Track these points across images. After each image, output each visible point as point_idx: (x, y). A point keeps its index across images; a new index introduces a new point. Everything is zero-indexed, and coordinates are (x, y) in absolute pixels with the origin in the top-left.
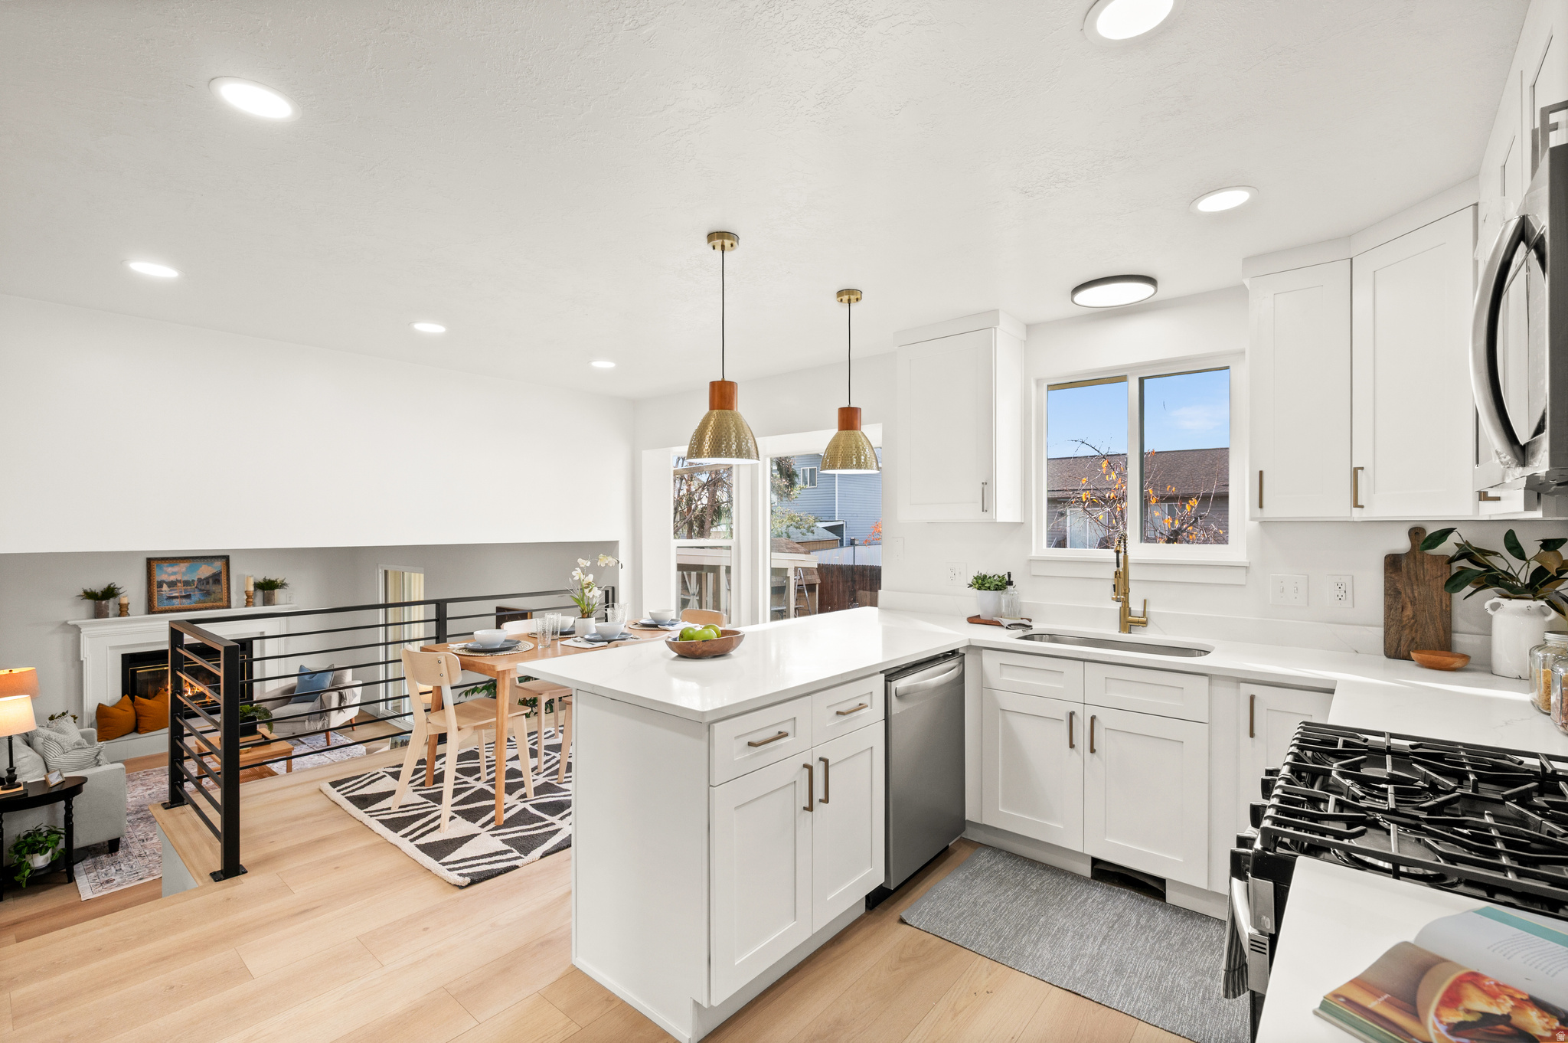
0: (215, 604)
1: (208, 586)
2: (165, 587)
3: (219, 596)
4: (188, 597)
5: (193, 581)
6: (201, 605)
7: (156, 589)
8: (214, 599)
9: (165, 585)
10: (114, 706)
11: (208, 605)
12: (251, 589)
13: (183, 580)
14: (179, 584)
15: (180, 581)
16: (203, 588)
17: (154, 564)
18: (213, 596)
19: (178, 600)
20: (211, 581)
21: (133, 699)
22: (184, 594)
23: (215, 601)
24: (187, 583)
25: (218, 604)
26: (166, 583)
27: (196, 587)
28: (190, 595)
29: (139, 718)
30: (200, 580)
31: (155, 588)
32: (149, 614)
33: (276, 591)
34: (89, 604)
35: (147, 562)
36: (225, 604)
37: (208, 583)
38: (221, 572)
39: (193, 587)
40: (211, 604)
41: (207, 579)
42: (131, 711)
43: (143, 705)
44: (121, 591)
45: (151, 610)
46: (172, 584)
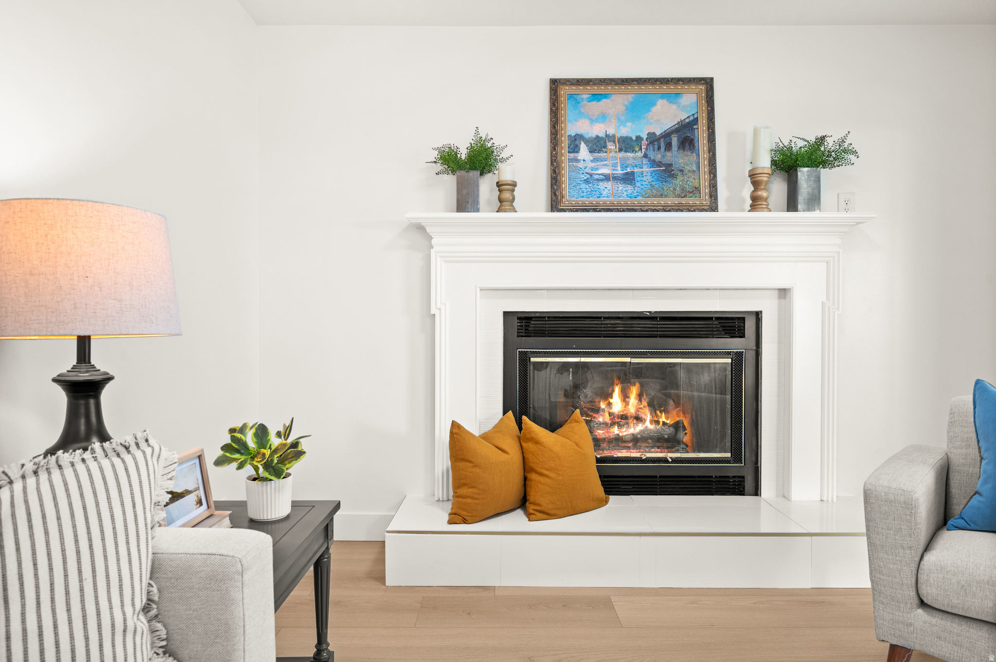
0: (683, 201)
1: (669, 154)
2: (584, 152)
3: (692, 182)
4: (628, 178)
5: (639, 138)
6: (655, 201)
7: (565, 156)
8: (683, 189)
9: (583, 147)
10: (485, 437)
11: (670, 201)
12: (765, 162)
13: (618, 135)
14: (611, 146)
15: (611, 138)
16: (658, 157)
17: (564, 91)
18: (678, 181)
19: (609, 185)
20: (675, 141)
21: (519, 423)
22: (619, 171)
23: (684, 194)
24: (627, 144)
25: (690, 201)
26: (587, 142)
27: (645, 156)
28: (633, 173)
29: (533, 476)
30: (653, 139)
31: (565, 151)
32: (552, 210)
33: (825, 173)
34: (450, 181)
35: (551, 89)
36: (705, 200)
37: (669, 146)
38: (696, 121)
39: (640, 154)
40: (677, 201)
41: (667, 135)
42: (514, 455)
43: (537, 442)
44: (504, 155)
45: (555, 204)
46: (598, 145)
